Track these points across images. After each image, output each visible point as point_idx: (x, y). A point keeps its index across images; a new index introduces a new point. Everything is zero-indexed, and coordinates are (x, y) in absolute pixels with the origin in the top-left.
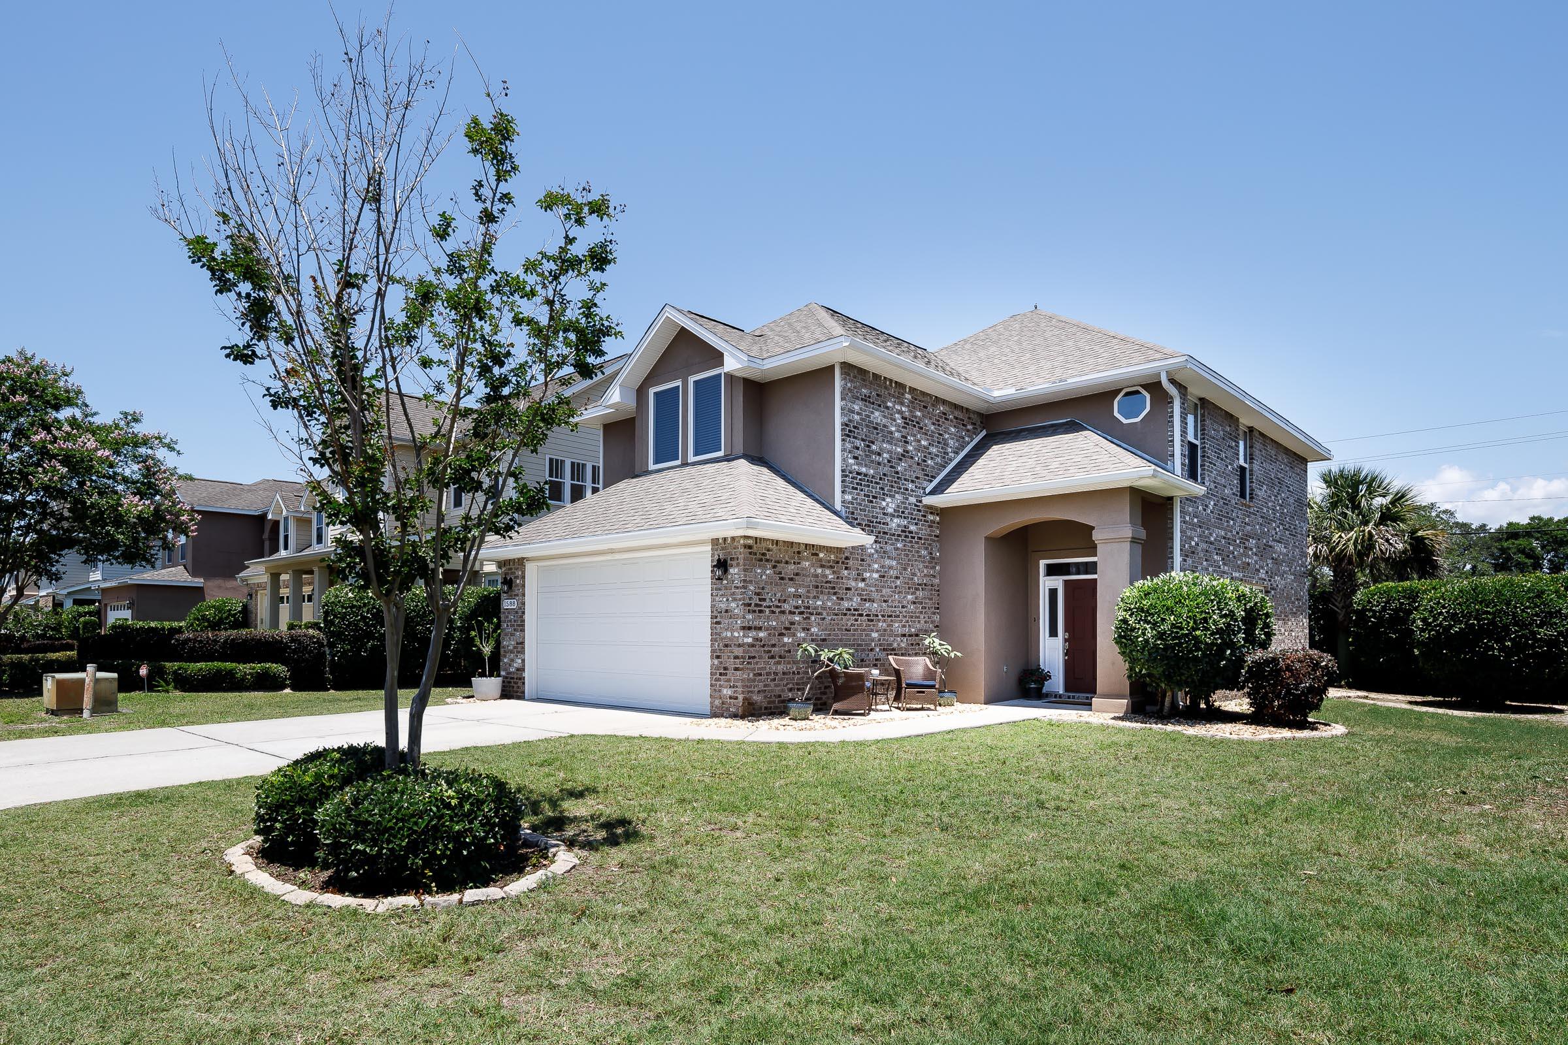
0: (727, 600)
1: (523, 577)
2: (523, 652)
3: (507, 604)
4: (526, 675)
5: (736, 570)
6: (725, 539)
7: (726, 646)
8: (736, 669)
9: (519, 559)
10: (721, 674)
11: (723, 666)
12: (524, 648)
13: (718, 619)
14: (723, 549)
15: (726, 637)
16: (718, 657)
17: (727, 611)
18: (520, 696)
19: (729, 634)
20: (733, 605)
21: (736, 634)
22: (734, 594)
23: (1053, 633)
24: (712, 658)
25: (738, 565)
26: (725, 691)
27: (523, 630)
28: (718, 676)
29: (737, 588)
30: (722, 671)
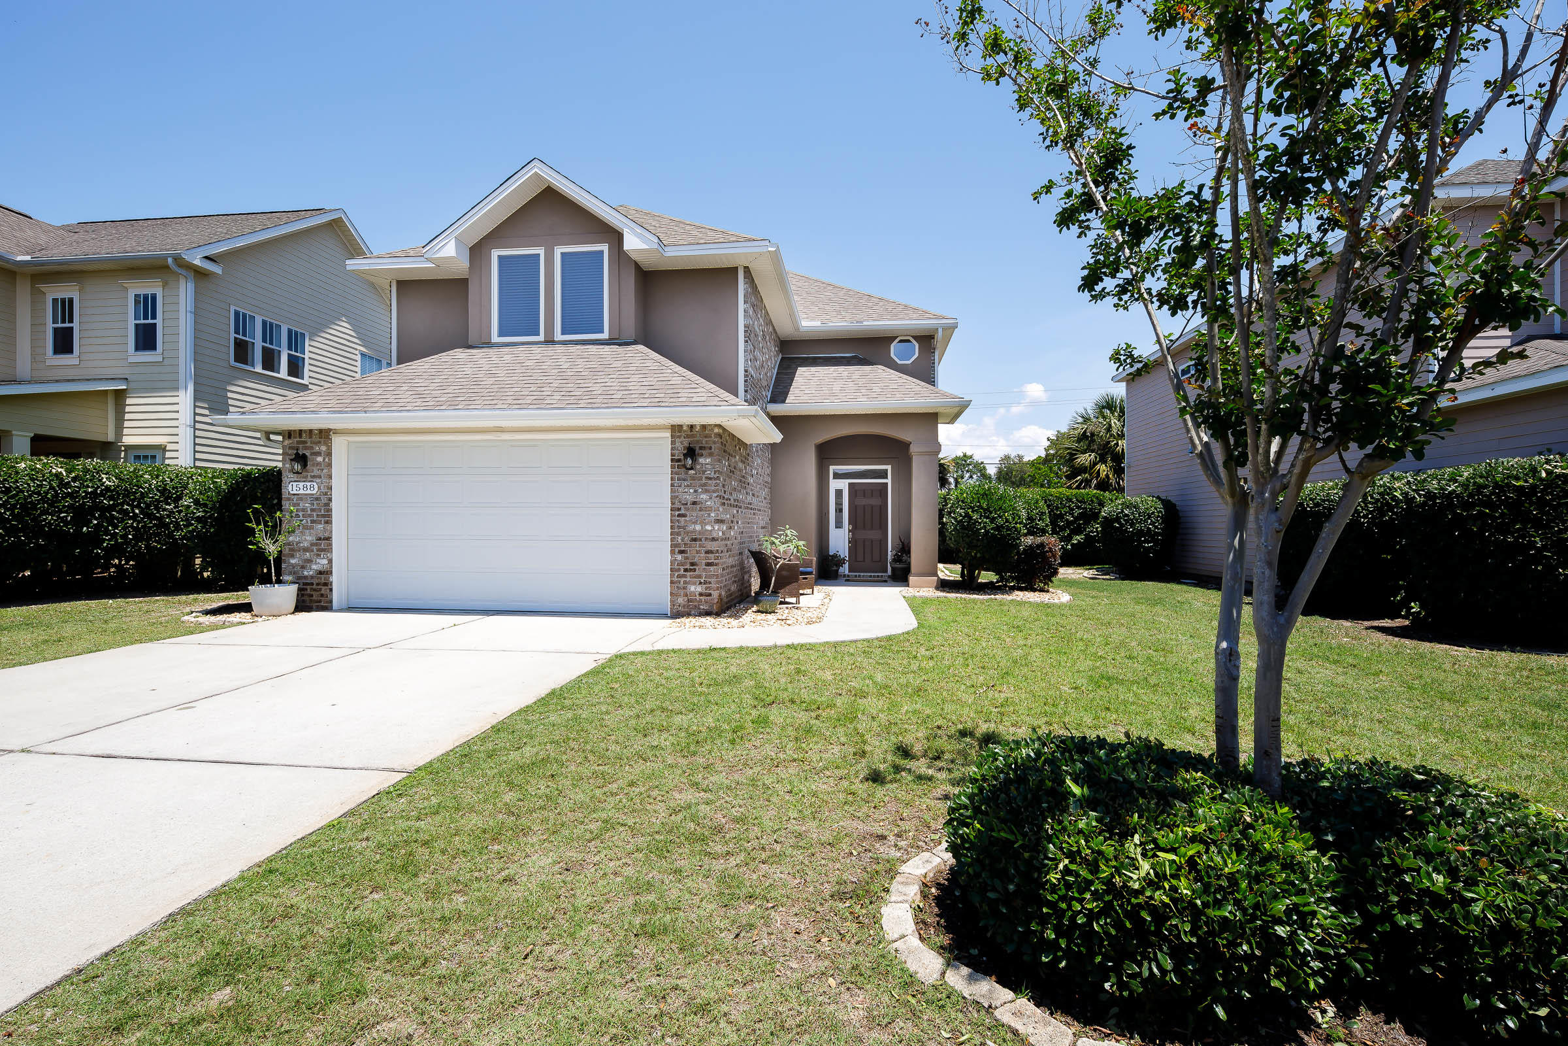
0: (696, 491)
1: (329, 454)
2: (329, 549)
3: (293, 487)
4: (334, 579)
5: (708, 460)
6: (692, 427)
7: (695, 540)
8: (708, 564)
9: (321, 431)
10: (686, 570)
11: (688, 561)
12: (331, 545)
13: (682, 512)
14: (687, 436)
15: (694, 531)
16: (681, 552)
17: (694, 503)
18: (327, 607)
19: (698, 527)
20: (704, 496)
21: (709, 528)
22: (705, 485)
23: (839, 525)
24: (672, 552)
25: (711, 455)
26: (693, 588)
27: (329, 522)
28: (682, 572)
29: (710, 479)
30: (688, 567)
